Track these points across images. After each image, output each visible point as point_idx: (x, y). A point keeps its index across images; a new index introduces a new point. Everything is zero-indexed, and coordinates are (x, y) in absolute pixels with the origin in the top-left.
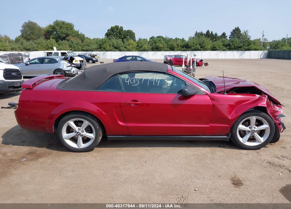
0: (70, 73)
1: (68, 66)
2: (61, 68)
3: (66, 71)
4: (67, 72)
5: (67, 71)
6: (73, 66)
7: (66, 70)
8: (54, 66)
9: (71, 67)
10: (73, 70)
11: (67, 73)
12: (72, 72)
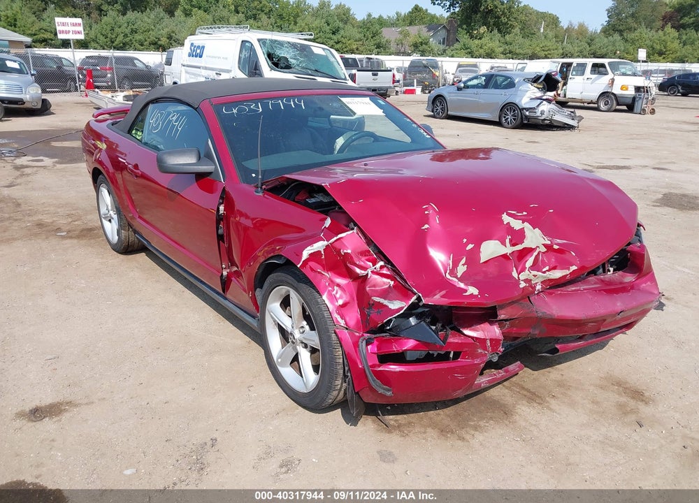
0: (532, 114)
1: (534, 97)
2: (517, 101)
3: (525, 109)
4: (527, 113)
5: (527, 109)
6: (544, 100)
7: (525, 106)
8: (499, 97)
9: (539, 101)
10: (541, 108)
11: (526, 116)
12: (538, 114)
